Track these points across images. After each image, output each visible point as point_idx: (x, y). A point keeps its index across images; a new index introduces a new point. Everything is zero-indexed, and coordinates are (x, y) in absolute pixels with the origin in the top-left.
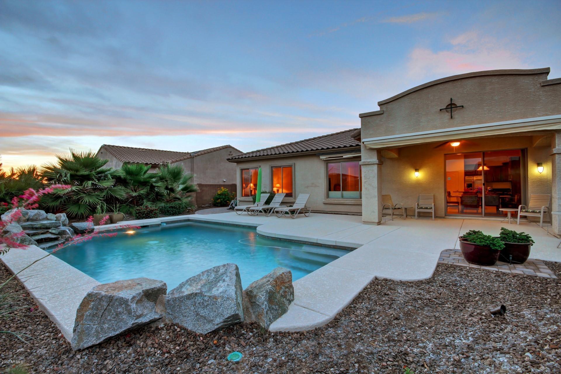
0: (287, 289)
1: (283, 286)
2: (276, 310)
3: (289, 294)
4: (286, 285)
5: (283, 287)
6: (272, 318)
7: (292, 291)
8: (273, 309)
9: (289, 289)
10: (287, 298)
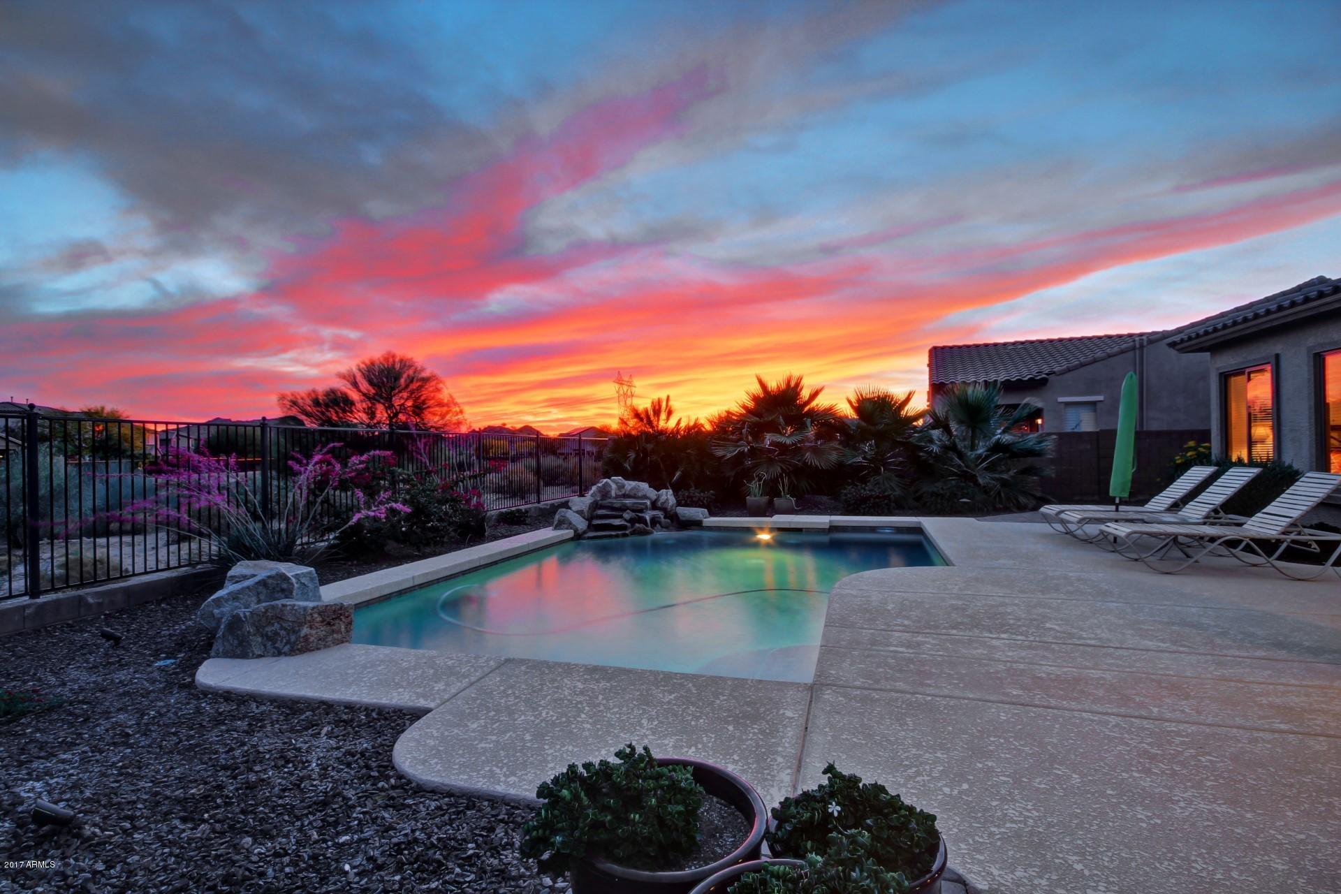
0: (283, 633)
1: (278, 623)
2: (232, 645)
3: (284, 641)
4: (284, 625)
5: (276, 624)
6: (221, 650)
7: (292, 640)
8: (228, 641)
9: (288, 634)
10: (276, 645)
